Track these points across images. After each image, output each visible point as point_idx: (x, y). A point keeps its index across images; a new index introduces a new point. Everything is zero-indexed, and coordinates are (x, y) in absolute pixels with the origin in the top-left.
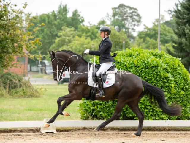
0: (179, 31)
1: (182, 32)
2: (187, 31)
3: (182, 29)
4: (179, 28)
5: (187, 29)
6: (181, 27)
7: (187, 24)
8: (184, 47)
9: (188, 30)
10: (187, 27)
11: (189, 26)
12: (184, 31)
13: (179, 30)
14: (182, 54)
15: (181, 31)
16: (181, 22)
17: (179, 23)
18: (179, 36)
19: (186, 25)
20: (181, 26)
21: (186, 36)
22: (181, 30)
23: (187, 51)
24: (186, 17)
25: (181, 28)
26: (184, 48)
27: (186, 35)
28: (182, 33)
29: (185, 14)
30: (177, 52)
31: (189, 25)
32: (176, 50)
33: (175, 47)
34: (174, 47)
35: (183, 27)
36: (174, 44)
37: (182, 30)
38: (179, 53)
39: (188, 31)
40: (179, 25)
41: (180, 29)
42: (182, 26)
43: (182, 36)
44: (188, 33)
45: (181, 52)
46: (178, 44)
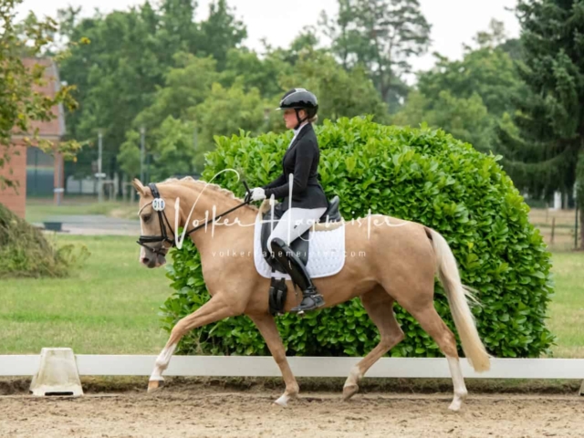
0: (535, 71)
1: (543, 74)
2: (560, 71)
3: (545, 65)
4: (536, 60)
5: (559, 66)
6: (540, 60)
7: (562, 51)
8: (553, 124)
9: (562, 69)
10: (560, 59)
11: (566, 56)
12: (551, 72)
13: (535, 67)
14: (543, 144)
15: (541, 72)
16: (540, 42)
17: (536, 47)
18: (536, 88)
19: (558, 51)
20: (540, 56)
21: (558, 88)
22: (539, 69)
23: (558, 137)
24: (555, 25)
25: (541, 63)
26: (551, 124)
27: (558, 83)
28: (545, 77)
29: (555, 18)
30: (526, 139)
31: (565, 53)
32: (525, 133)
33: (522, 122)
34: (518, 121)
35: (548, 57)
36: (519, 113)
37: (545, 69)
38: (534, 140)
39: (562, 72)
40: (535, 52)
41: (538, 65)
42: (544, 54)
43: (543, 87)
44: (562, 78)
45: (541, 137)
46: (531, 113)
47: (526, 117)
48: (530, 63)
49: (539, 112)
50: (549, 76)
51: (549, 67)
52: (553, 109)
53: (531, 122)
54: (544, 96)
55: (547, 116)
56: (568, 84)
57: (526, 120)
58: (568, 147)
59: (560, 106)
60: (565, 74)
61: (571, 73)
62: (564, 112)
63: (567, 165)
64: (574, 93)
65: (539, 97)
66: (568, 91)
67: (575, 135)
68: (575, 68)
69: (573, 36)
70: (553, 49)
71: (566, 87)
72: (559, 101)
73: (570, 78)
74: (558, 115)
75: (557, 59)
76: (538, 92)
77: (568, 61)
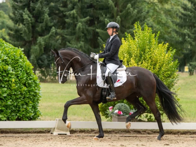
0: (16, 16)
1: (19, 17)
2: (25, 17)
3: (20, 14)
4: (16, 12)
5: (25, 15)
6: (18, 12)
7: (26, 9)
8: (23, 35)
9: (27, 16)
10: (25, 12)
11: (28, 11)
14: (18, 43)
15: (18, 16)
16: (17, 6)
17: (16, 7)
18: (16, 22)
19: (24, 9)
20: (18, 10)
21: (24, 23)
22: (18, 15)
23: (24, 40)
25: (19, 13)
27: (25, 21)
28: (19, 19)
30: (12, 41)
31: (27, 10)
32: (12, 38)
33: (11, 35)
34: (9, 34)
35: (21, 11)
36: (10, 32)
37: (20, 16)
38: (15, 41)
40: (16, 9)
41: (17, 14)
42: (19, 10)
43: (18, 22)
44: (26, 19)
45: (18, 40)
46: (14, 32)
47: (12, 33)
48: (14, 13)
49: (17, 31)
50: (21, 18)
51: (21, 15)
52: (24, 30)
53: (14, 35)
54: (19, 25)
55: (21, 32)
56: (29, 21)
57: (12, 34)
58: (27, 44)
59: (26, 29)
61: (29, 17)
62: (27, 31)
63: (27, 50)
64: (30, 25)
66: (28, 24)
67: (31, 39)
68: (31, 16)
69: (30, 4)
71: (28, 22)
72: (25, 27)
73: (29, 19)
74: (25, 32)
75: (24, 12)
76: (16, 24)
77: (28, 13)
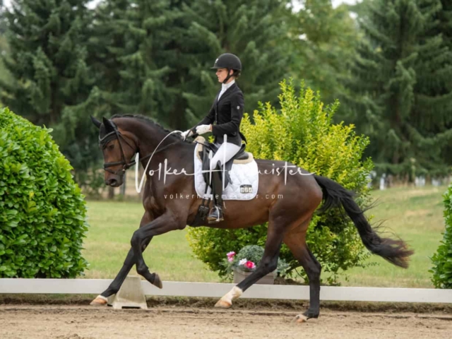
47: (11, 97)
48: (15, 57)
49: (20, 93)
50: (29, 67)
51: (30, 62)
52: (33, 92)
53: (14, 101)
54: (24, 82)
55: (29, 96)
56: (44, 73)
57: (9, 99)
59: (38, 89)
60: (43, 67)
61: (46, 65)
62: (41, 94)
64: (48, 81)
65: (20, 82)
66: (44, 79)
67: (48, 111)
68: (50, 63)
69: (47, 39)
70: (33, 47)
71: (43, 76)
72: (37, 85)
73: (46, 70)
74: (37, 96)
75: (36, 54)
76: (19, 78)
77: (44, 56)
